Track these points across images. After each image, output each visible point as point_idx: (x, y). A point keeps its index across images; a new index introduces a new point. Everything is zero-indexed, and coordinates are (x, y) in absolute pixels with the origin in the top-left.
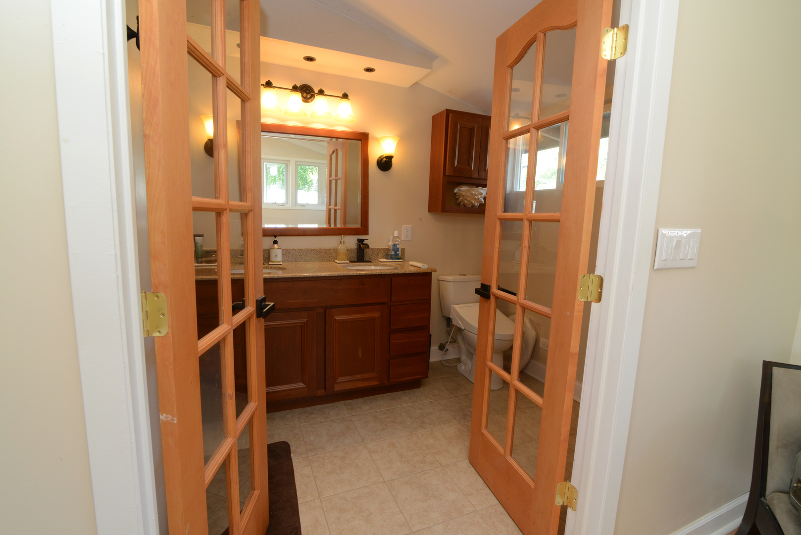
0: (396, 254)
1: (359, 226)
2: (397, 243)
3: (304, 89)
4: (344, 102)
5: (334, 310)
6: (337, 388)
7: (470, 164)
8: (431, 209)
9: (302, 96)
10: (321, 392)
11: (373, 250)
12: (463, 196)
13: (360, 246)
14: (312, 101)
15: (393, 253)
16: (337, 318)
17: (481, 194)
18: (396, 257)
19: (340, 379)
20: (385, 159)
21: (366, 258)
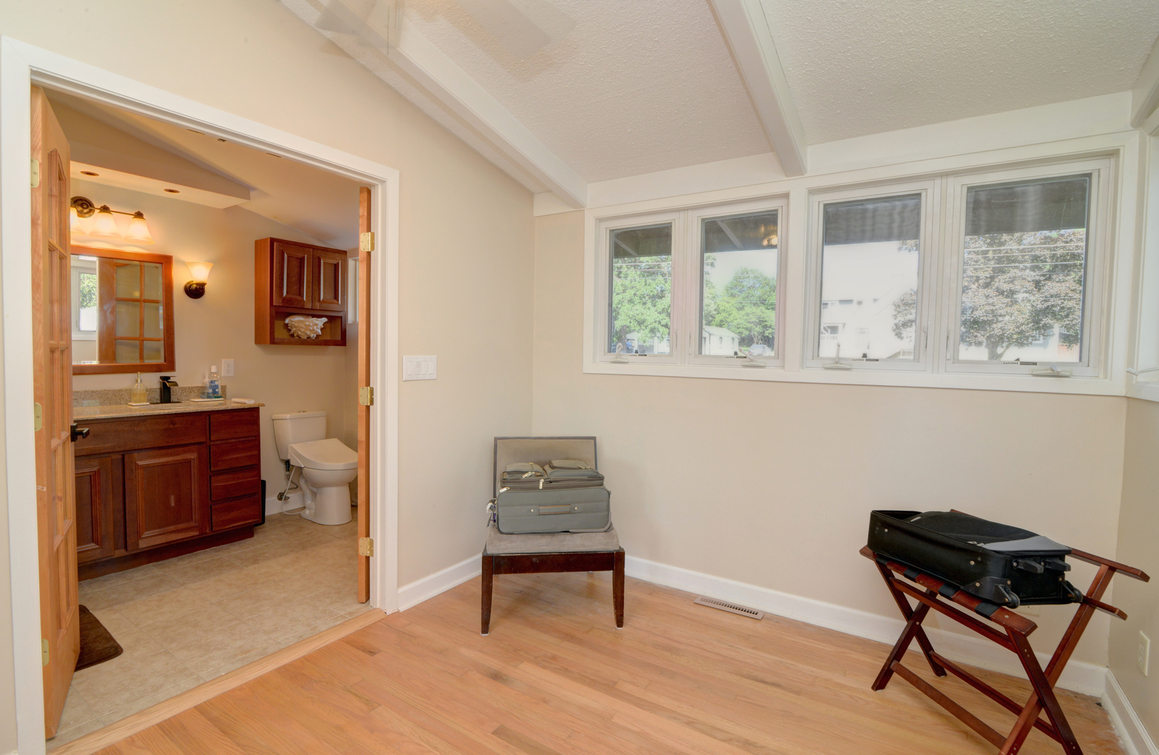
0: (214, 392)
1: (161, 361)
2: (215, 379)
3: (80, 202)
4: (138, 222)
5: (136, 454)
6: (143, 544)
7: (301, 294)
8: (259, 340)
9: (78, 211)
10: (120, 553)
11: (184, 389)
12: (296, 327)
13: (164, 384)
14: (90, 216)
15: (210, 391)
16: (140, 463)
17: (317, 325)
18: (215, 394)
19: (146, 534)
20: (195, 286)
21: (173, 398)
